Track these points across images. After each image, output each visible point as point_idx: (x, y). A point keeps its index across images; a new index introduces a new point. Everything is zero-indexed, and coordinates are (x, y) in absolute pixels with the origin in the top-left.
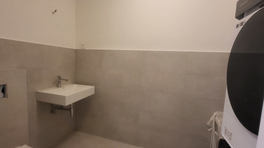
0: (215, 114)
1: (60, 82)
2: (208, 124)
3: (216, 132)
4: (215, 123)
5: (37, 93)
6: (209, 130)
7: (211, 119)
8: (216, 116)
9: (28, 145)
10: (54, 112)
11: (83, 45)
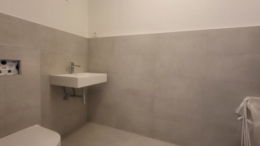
0: (246, 99)
1: (73, 68)
2: (237, 111)
3: (249, 121)
4: (247, 109)
5: (51, 77)
6: (239, 118)
7: (241, 105)
8: (247, 101)
9: (40, 125)
10: (67, 99)
11: (95, 34)
